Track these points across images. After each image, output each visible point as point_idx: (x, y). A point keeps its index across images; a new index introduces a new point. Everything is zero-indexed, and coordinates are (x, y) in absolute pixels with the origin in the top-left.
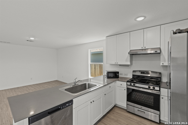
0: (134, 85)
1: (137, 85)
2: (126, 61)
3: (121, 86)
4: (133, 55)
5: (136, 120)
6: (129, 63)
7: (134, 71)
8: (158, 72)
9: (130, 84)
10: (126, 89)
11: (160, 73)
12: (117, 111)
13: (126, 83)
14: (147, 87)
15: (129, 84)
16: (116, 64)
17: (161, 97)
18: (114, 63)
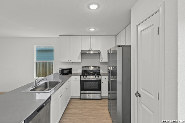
0: (86, 77)
1: (88, 77)
2: (78, 59)
3: (76, 80)
4: (84, 54)
5: (89, 102)
6: (80, 61)
7: (83, 67)
8: (97, 67)
9: (84, 77)
10: (80, 82)
11: (99, 67)
12: (73, 102)
13: (80, 76)
14: (94, 77)
15: (82, 77)
16: (69, 61)
17: (102, 82)
18: (68, 61)
